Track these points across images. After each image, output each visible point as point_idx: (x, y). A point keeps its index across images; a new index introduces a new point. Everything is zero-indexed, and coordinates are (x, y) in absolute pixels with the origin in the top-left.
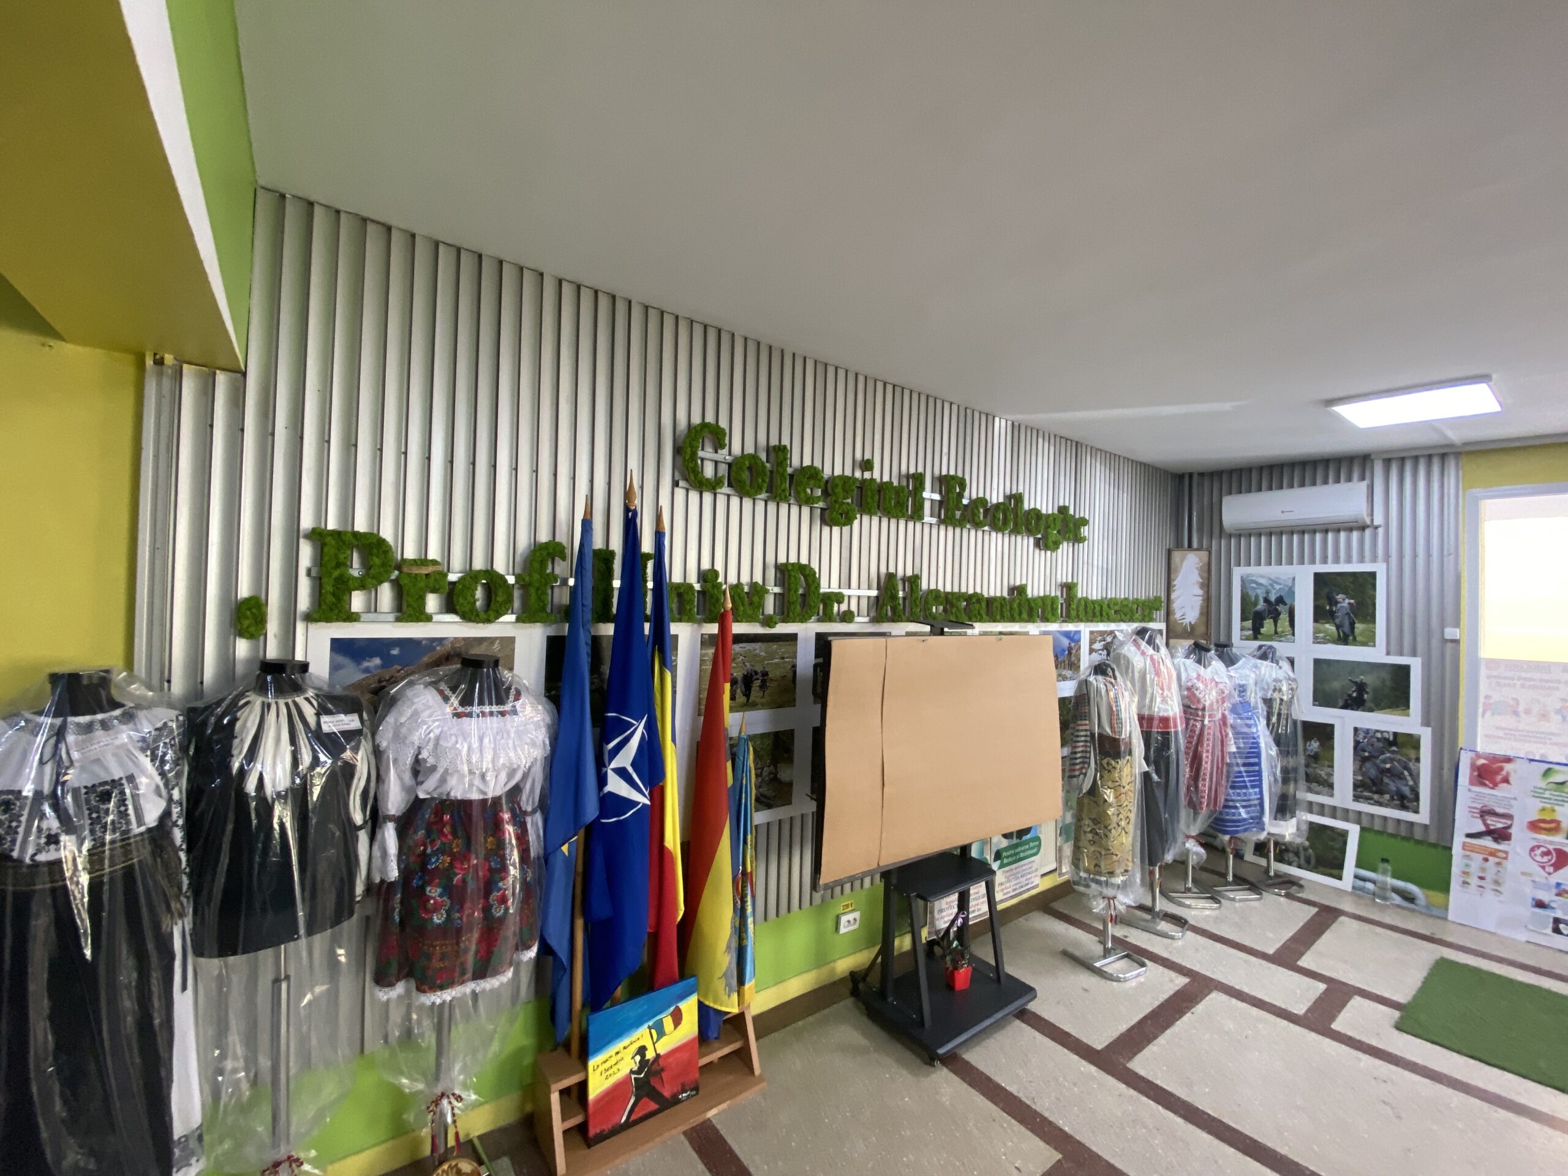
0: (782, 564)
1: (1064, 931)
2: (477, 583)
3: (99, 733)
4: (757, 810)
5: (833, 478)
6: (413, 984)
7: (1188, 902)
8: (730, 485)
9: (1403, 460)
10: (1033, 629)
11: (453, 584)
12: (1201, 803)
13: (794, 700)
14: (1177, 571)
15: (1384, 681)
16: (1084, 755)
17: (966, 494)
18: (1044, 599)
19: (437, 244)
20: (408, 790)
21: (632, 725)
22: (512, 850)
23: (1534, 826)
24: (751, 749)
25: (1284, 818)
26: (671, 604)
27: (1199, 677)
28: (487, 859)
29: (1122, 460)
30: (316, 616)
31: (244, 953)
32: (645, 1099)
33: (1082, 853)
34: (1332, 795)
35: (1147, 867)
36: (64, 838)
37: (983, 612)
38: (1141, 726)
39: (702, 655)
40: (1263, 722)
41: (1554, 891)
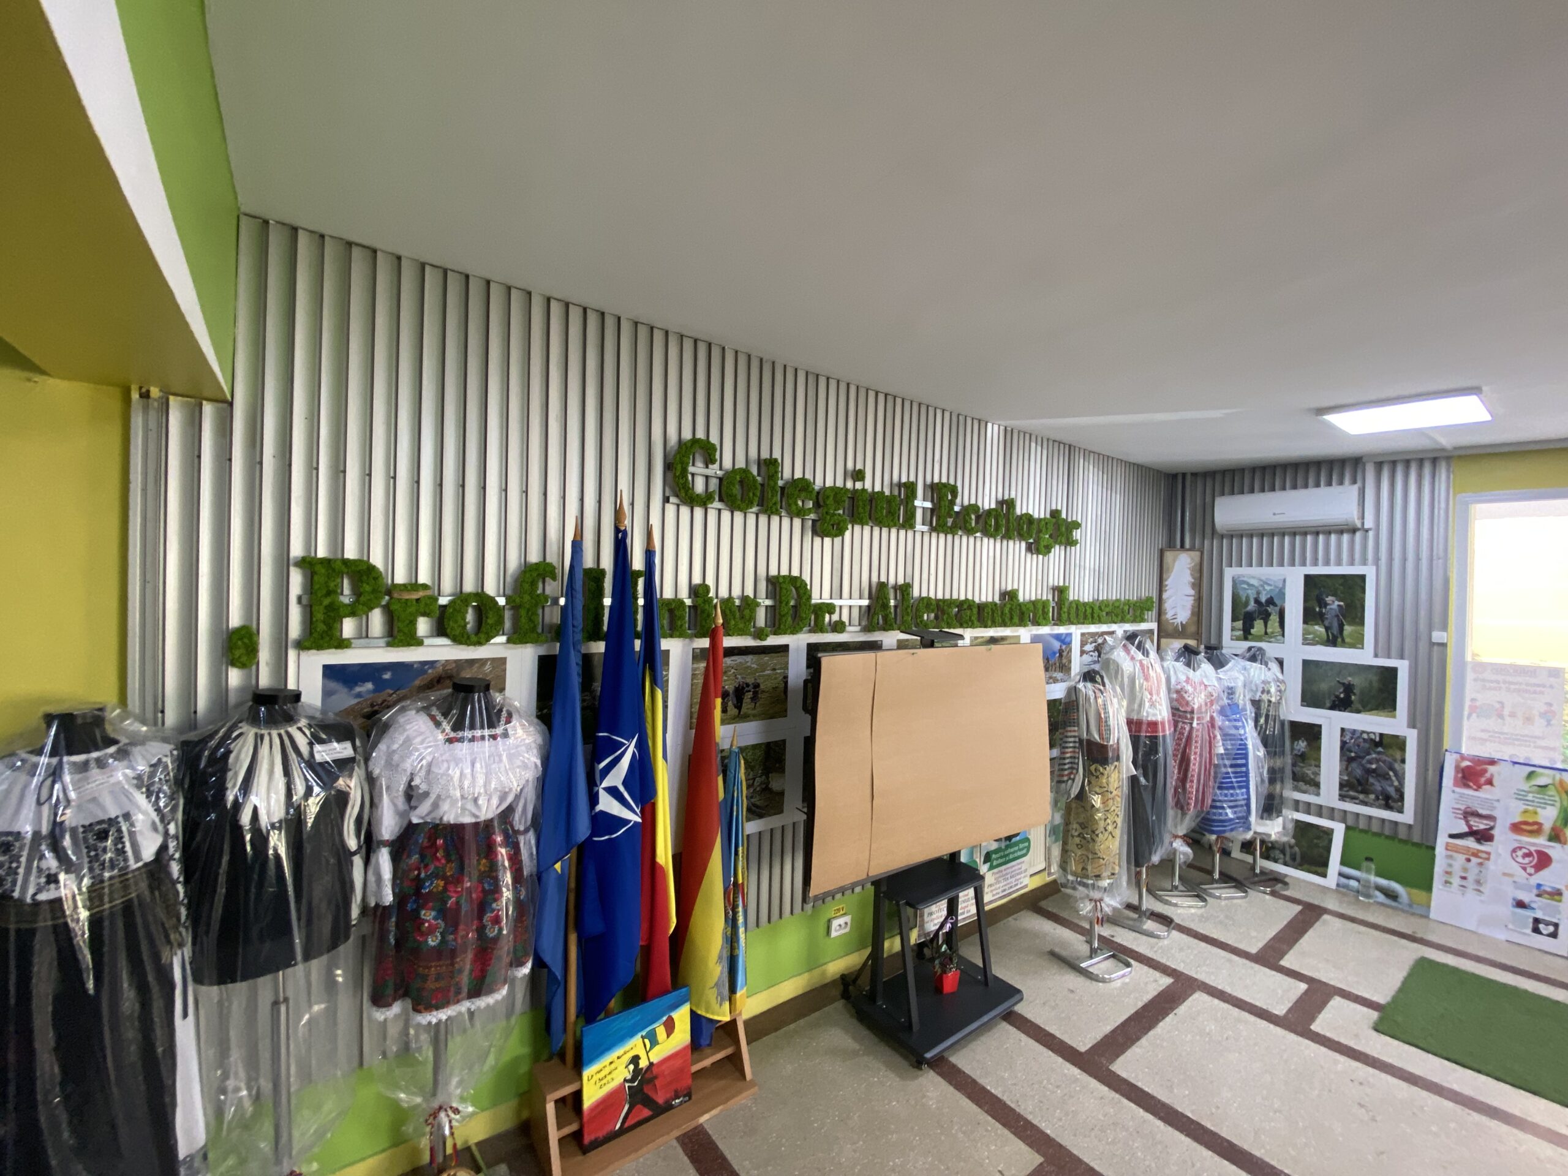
0: (773, 577)
1: (1052, 931)
2: (467, 606)
3: (95, 772)
4: (748, 820)
5: (824, 489)
6: (408, 1003)
7: (1174, 900)
8: (721, 500)
9: (1394, 463)
10: (1025, 633)
11: (444, 607)
12: (1188, 804)
13: (786, 711)
14: (1169, 571)
15: (1371, 682)
16: (1072, 760)
17: (958, 501)
18: (1034, 603)
19: (423, 266)
20: (402, 815)
21: (623, 744)
22: (505, 872)
23: (1516, 828)
24: (742, 762)
25: (1270, 818)
26: (662, 620)
27: (1188, 680)
28: (480, 881)
29: (1115, 461)
30: (307, 644)
31: (242, 981)
32: (639, 1106)
33: (1070, 856)
34: (1318, 794)
35: (1133, 868)
36: (62, 877)
37: (974, 618)
38: (1130, 730)
39: (694, 670)
40: (1251, 723)
41: (1535, 891)
